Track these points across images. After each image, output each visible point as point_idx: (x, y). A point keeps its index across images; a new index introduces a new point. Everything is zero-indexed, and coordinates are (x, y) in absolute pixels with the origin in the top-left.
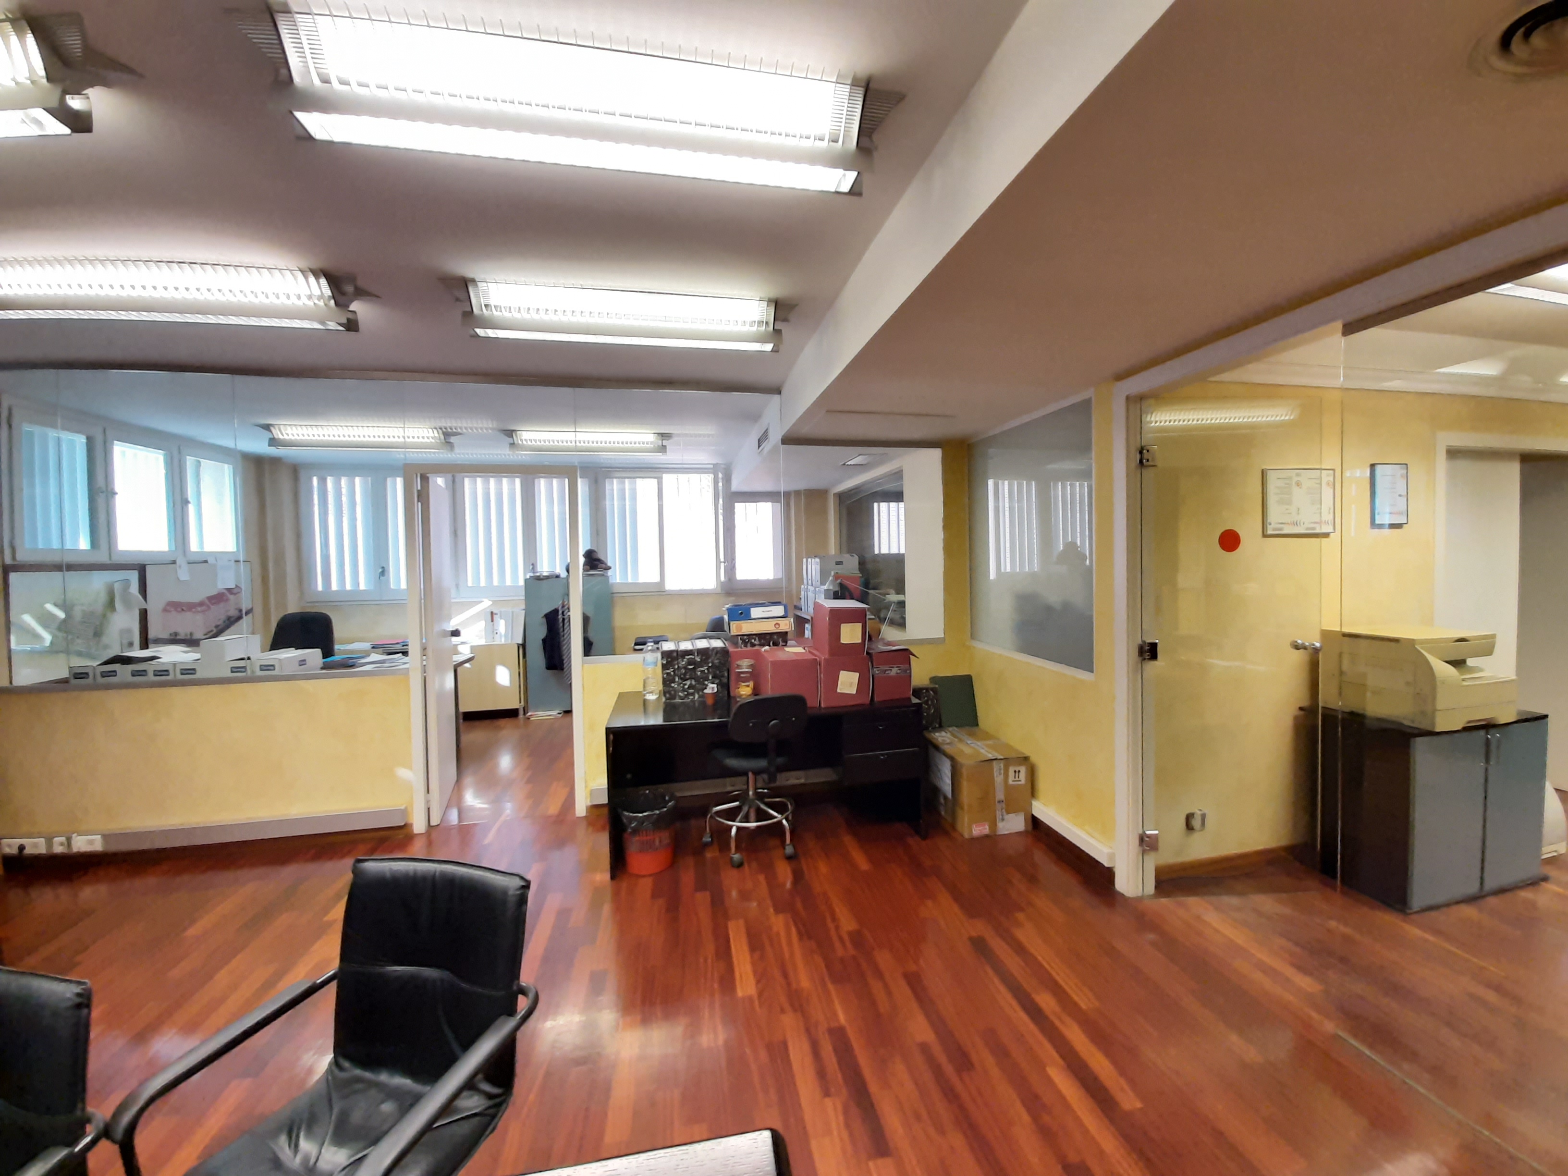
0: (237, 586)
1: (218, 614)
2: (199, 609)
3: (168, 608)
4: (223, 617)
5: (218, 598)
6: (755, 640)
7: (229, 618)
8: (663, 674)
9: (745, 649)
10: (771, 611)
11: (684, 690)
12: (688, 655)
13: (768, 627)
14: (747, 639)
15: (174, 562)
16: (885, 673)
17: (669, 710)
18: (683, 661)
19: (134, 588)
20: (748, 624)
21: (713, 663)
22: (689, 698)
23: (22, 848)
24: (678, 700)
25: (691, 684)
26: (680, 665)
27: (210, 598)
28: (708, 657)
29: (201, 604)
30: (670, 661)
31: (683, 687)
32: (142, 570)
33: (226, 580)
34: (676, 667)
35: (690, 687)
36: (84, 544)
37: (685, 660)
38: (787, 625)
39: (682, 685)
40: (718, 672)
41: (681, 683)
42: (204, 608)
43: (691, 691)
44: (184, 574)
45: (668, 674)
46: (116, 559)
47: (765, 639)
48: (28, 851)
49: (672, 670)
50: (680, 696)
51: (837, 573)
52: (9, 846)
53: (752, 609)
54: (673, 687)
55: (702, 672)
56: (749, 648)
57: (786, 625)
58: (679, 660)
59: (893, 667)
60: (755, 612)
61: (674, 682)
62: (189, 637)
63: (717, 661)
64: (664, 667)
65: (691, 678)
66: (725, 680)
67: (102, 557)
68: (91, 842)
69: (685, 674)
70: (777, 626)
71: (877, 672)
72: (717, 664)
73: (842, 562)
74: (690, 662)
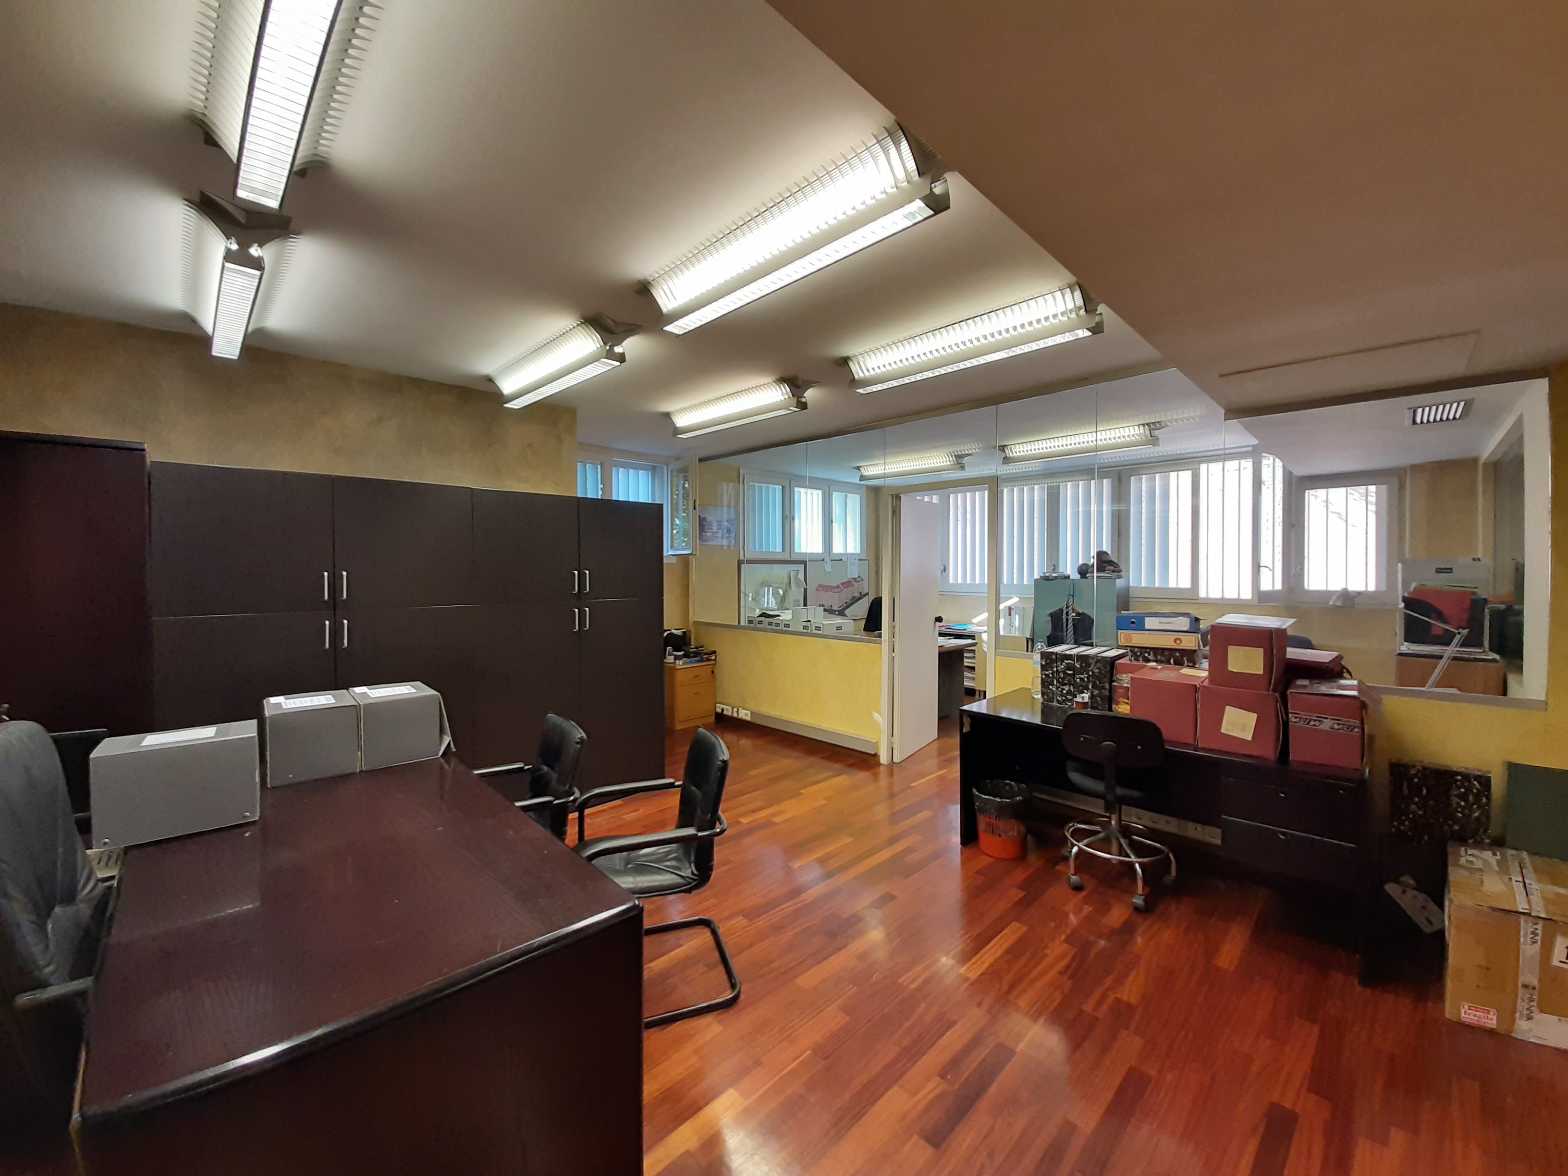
0: (859, 577)
1: (847, 594)
2: (836, 590)
3: (819, 588)
4: (850, 597)
5: (848, 584)
6: (1149, 654)
7: (854, 598)
8: (1042, 675)
9: (1135, 663)
10: (1172, 623)
11: (1062, 695)
12: (1067, 660)
13: (1167, 642)
14: (1141, 653)
15: (824, 560)
16: (1308, 724)
17: (1046, 711)
18: (1061, 664)
19: (801, 576)
20: (1140, 635)
21: (1093, 672)
22: (1066, 704)
23: (723, 710)
24: (1055, 704)
25: (1069, 690)
26: (1059, 668)
27: (842, 584)
28: (1089, 665)
29: (838, 587)
30: (1048, 663)
31: (1062, 692)
32: (804, 563)
33: (853, 572)
34: (1055, 669)
35: (1069, 692)
36: (779, 549)
37: (1064, 664)
39: (1060, 689)
40: (1098, 683)
41: (1059, 687)
42: (839, 590)
43: (1069, 697)
44: (828, 568)
45: (1046, 675)
46: (794, 558)
47: (1162, 654)
48: (725, 712)
49: (1051, 672)
50: (1058, 700)
52: (719, 707)
53: (1147, 619)
54: (1051, 690)
55: (1081, 679)
56: (1141, 663)
57: (1190, 641)
58: (1059, 663)
59: (1327, 718)
60: (1150, 623)
61: (1053, 684)
62: (830, 608)
63: (1097, 671)
64: (1043, 668)
65: (1070, 684)
66: (1106, 693)
67: (786, 557)
68: (746, 714)
69: (1063, 679)
70: (1178, 642)
71: (1294, 720)
72: (1097, 674)
74: (1069, 667)
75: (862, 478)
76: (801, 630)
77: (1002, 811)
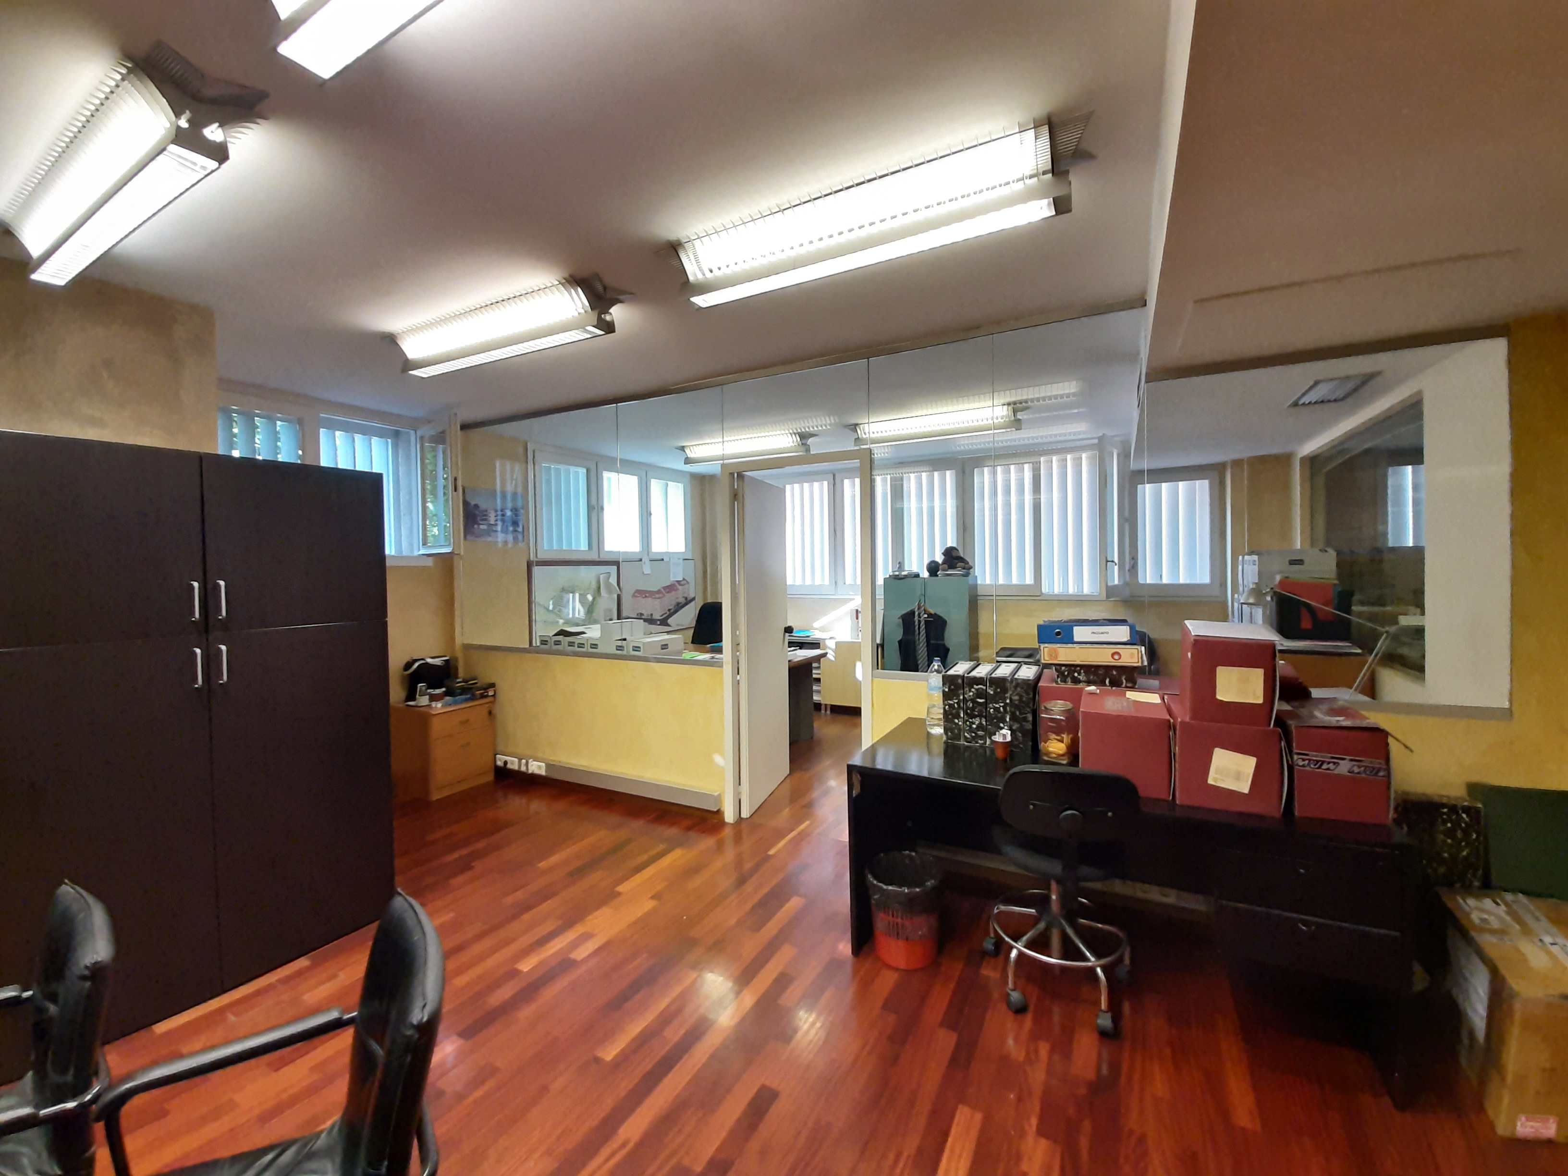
0: (684, 579)
1: (670, 600)
2: (657, 596)
3: (636, 594)
4: (674, 603)
5: (670, 588)
6: (1079, 674)
7: (678, 604)
8: (945, 705)
9: (1063, 685)
10: (1107, 633)
11: (971, 730)
12: (977, 685)
13: (1102, 657)
14: (1068, 672)
15: (641, 560)
16: (1319, 768)
17: (951, 753)
18: (970, 691)
19: (613, 580)
20: (1068, 650)
21: (1011, 700)
22: (977, 743)
23: (506, 763)
24: (962, 742)
25: (981, 723)
26: (966, 696)
27: (665, 588)
28: (1005, 690)
29: (659, 592)
30: (953, 689)
31: (970, 727)
32: (617, 563)
33: (677, 574)
34: (961, 697)
35: (980, 727)
36: (584, 546)
37: (973, 690)
38: (1134, 656)
39: (968, 723)
40: (1018, 713)
41: (967, 721)
42: (661, 595)
43: (980, 733)
44: (647, 569)
45: (950, 705)
46: (604, 557)
47: (1095, 674)
48: (509, 766)
49: (956, 701)
50: (965, 737)
51: (1287, 577)
52: (500, 760)
53: (1075, 629)
54: (958, 724)
55: (995, 709)
56: (1070, 685)
57: (1132, 655)
58: (967, 689)
59: (1343, 759)
60: (1080, 633)
61: (958, 717)
62: (650, 617)
63: (1017, 698)
64: (946, 696)
65: (980, 716)
66: (1029, 726)
67: (594, 557)
68: (540, 767)
69: (973, 709)
70: (1116, 657)
71: (1301, 763)
72: (1017, 702)
73: (1302, 560)
74: (979, 694)
75: (688, 461)
76: (613, 651)
77: (911, 905)
